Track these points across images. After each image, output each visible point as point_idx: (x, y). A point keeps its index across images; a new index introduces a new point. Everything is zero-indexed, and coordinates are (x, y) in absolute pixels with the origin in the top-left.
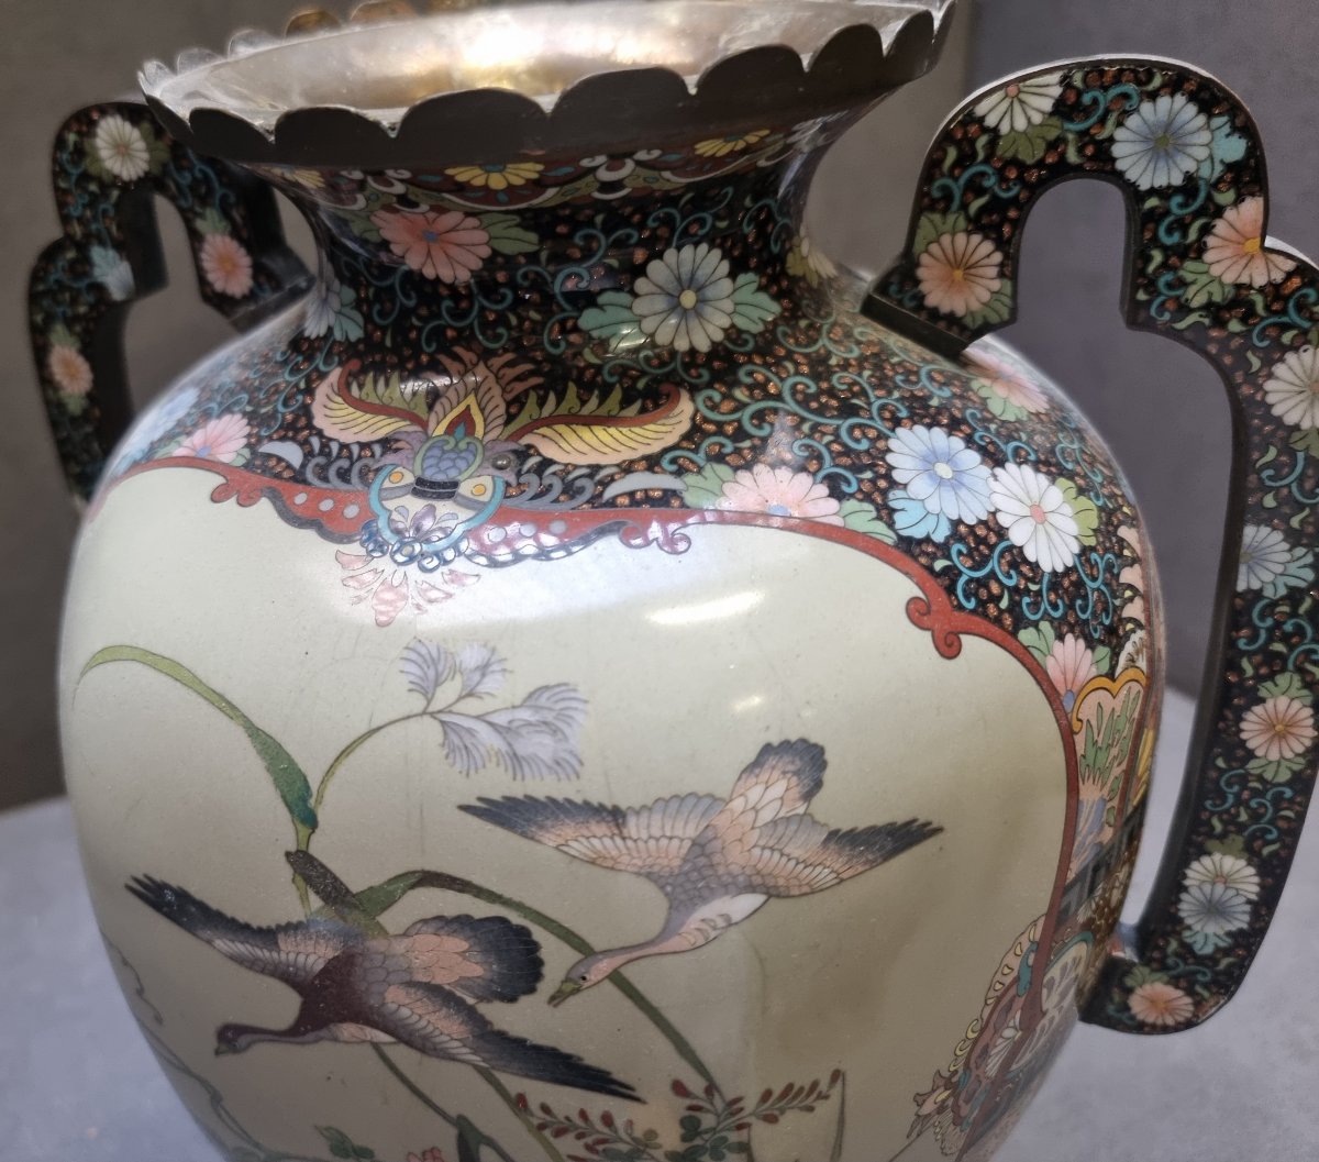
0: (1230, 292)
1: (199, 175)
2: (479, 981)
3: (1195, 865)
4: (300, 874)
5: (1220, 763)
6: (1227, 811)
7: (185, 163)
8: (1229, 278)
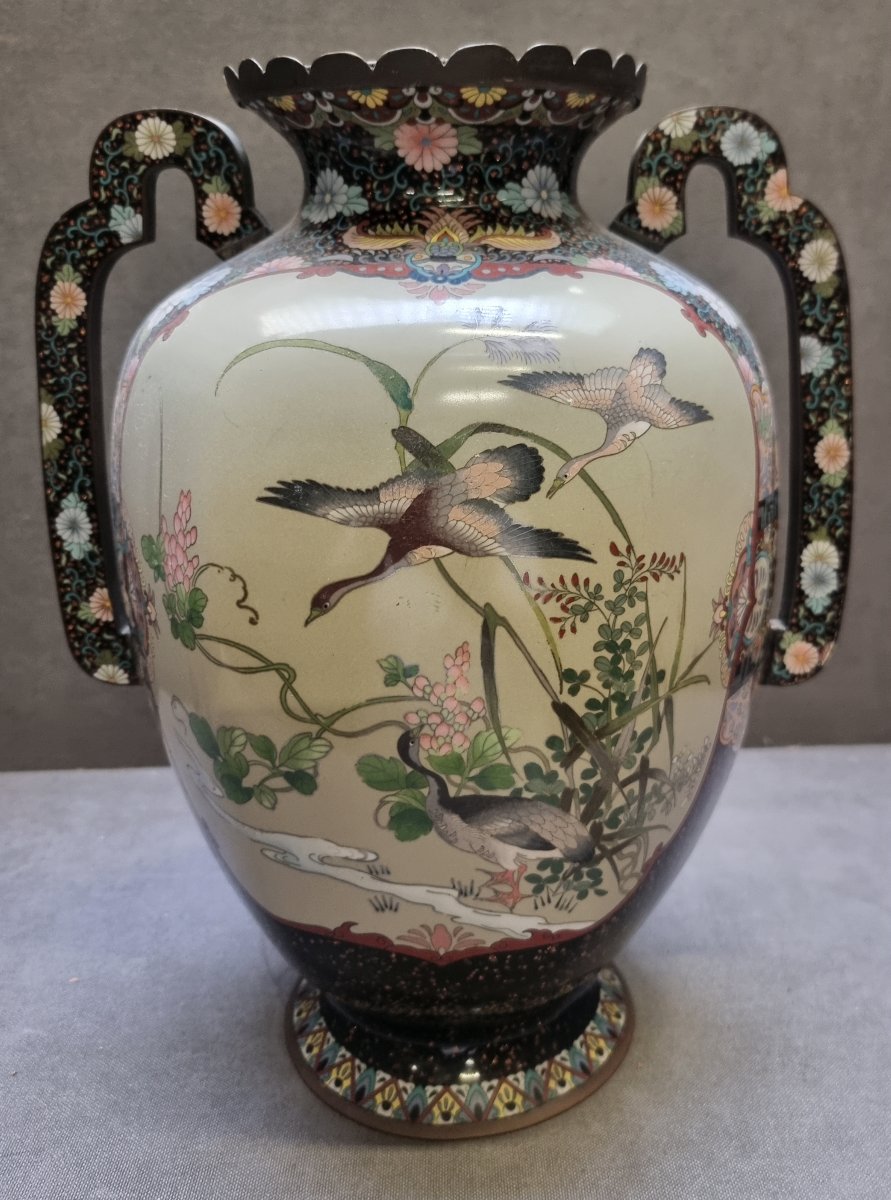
0: (778, 215)
1: (212, 154)
2: (508, 489)
3: (805, 552)
4: (401, 442)
5: (808, 480)
6: (815, 512)
7: (203, 147)
8: (777, 209)
